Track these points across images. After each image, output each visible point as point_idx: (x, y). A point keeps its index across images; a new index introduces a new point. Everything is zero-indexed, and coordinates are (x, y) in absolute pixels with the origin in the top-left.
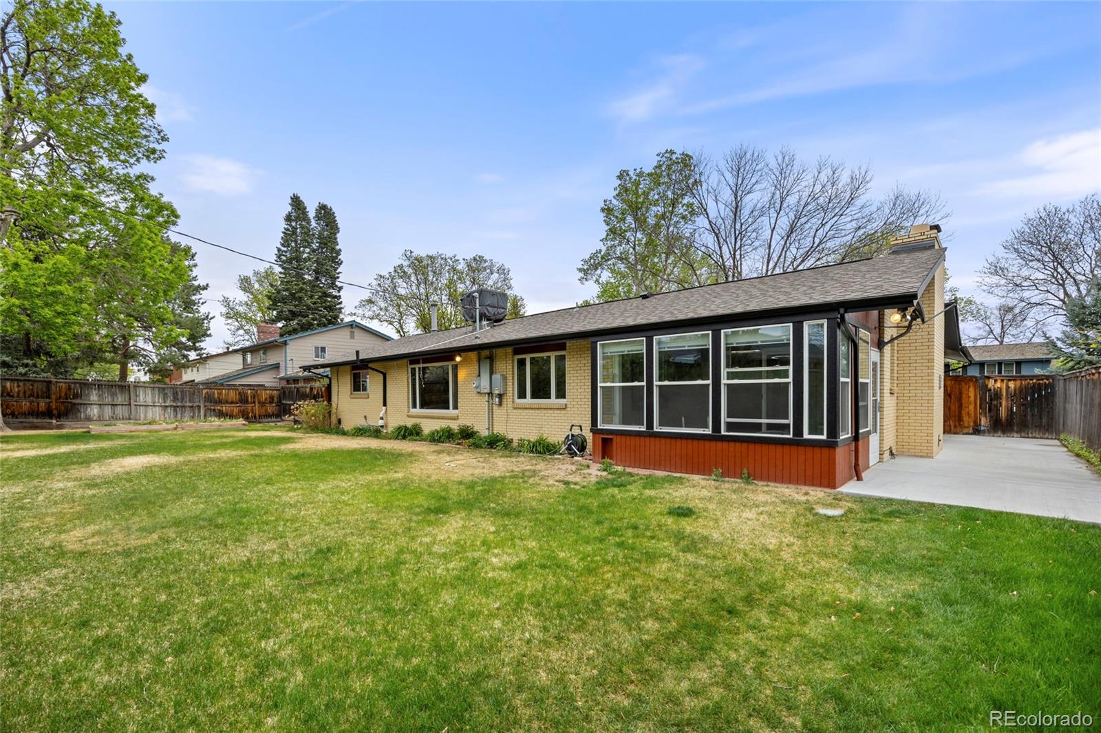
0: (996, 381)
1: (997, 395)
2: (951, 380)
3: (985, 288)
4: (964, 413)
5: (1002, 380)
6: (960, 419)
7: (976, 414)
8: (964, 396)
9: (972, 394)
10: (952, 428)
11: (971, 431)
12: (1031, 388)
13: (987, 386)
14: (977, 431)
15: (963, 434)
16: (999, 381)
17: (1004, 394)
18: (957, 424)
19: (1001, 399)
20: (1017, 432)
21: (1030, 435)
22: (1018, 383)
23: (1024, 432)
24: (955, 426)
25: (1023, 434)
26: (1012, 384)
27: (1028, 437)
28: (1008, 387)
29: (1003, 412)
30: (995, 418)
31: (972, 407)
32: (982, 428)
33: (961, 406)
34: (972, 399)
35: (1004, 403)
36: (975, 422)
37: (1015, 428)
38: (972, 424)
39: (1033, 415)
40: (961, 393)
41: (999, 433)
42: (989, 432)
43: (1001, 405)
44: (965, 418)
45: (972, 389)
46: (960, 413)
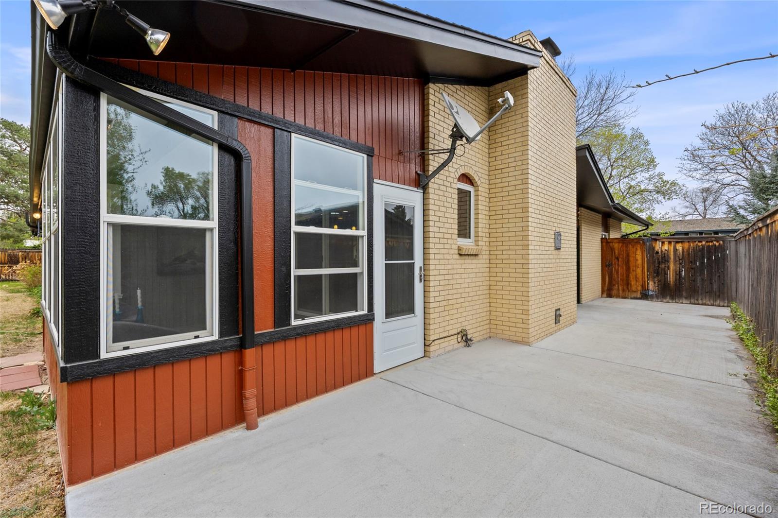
0: (663, 243)
1: (665, 258)
2: (619, 243)
3: (685, 172)
4: (631, 276)
5: (670, 243)
6: (628, 283)
7: (643, 278)
8: (631, 259)
9: (639, 257)
10: (621, 292)
11: (639, 296)
12: (700, 251)
13: (654, 248)
14: (645, 296)
15: (631, 298)
16: (666, 243)
17: (672, 257)
18: (625, 288)
19: (668, 262)
20: (686, 298)
21: (700, 302)
22: (686, 245)
23: (694, 298)
24: (623, 290)
25: (692, 301)
26: (679, 247)
27: (698, 304)
28: (675, 250)
29: (671, 276)
30: (663, 281)
31: (639, 271)
32: (650, 293)
33: (628, 269)
34: (640, 262)
35: (672, 266)
36: (643, 286)
37: (684, 294)
38: (640, 288)
39: (703, 280)
40: (628, 256)
41: (668, 299)
42: (657, 297)
43: (669, 268)
44: (633, 283)
45: (639, 252)
46: (628, 276)
